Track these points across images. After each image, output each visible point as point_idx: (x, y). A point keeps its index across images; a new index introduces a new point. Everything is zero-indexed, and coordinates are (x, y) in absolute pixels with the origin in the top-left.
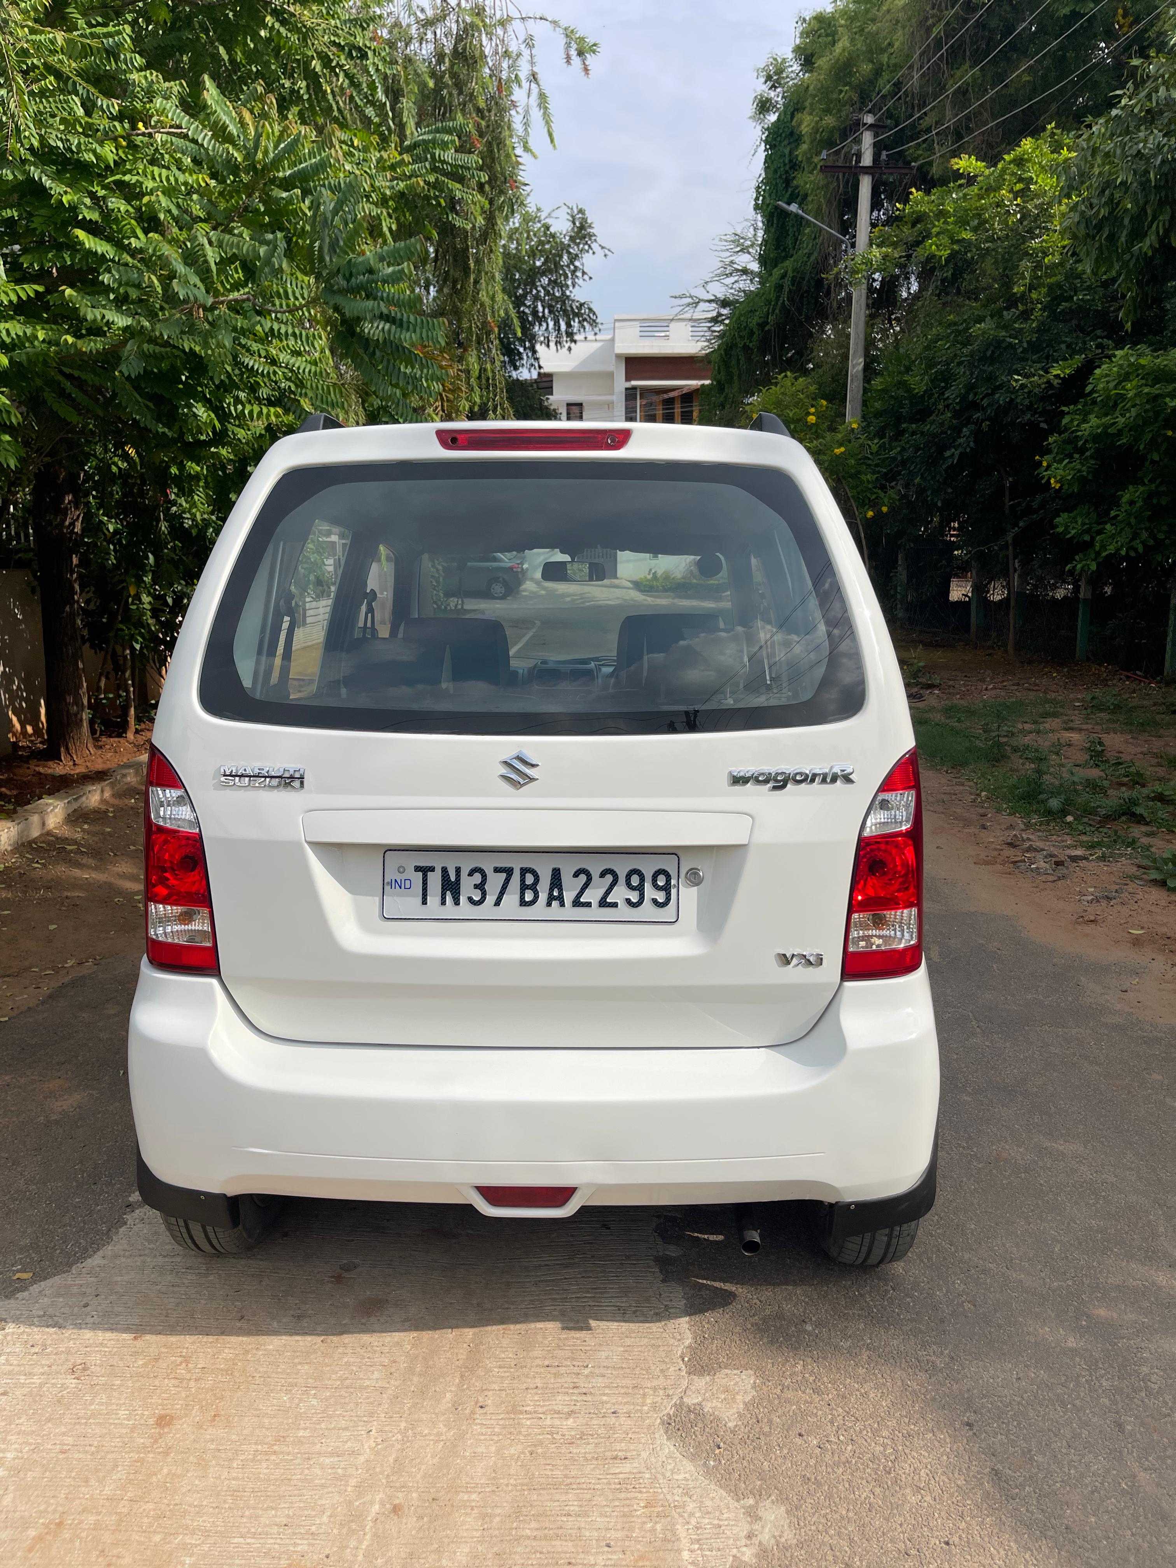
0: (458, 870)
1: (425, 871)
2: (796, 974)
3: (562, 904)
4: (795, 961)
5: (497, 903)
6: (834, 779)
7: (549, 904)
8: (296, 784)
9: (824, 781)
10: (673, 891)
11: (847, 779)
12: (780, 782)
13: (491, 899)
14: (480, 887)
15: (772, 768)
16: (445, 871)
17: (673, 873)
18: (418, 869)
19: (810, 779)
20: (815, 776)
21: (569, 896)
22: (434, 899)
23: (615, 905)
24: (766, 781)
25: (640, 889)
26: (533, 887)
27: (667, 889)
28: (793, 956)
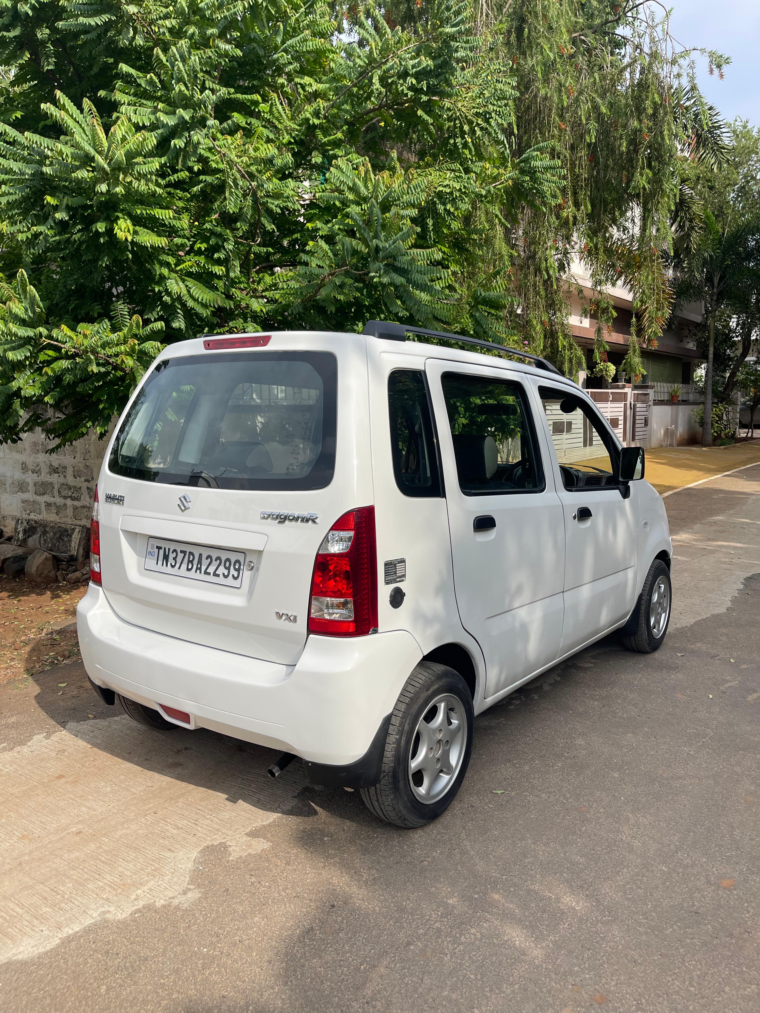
0: (169, 549)
1: (159, 548)
2: (284, 624)
3: (200, 572)
4: (284, 617)
5: (179, 568)
6: (307, 521)
7: (196, 572)
8: (121, 503)
9: (302, 521)
10: (241, 572)
11: (314, 521)
12: (283, 519)
13: (178, 565)
14: (175, 559)
15: (277, 511)
16: (165, 549)
17: (242, 563)
18: (157, 547)
19: (296, 519)
20: (298, 517)
21: (203, 568)
22: (160, 562)
23: (218, 575)
24: (277, 518)
25: (228, 569)
26: (192, 562)
27: (238, 570)
28: (283, 614)
